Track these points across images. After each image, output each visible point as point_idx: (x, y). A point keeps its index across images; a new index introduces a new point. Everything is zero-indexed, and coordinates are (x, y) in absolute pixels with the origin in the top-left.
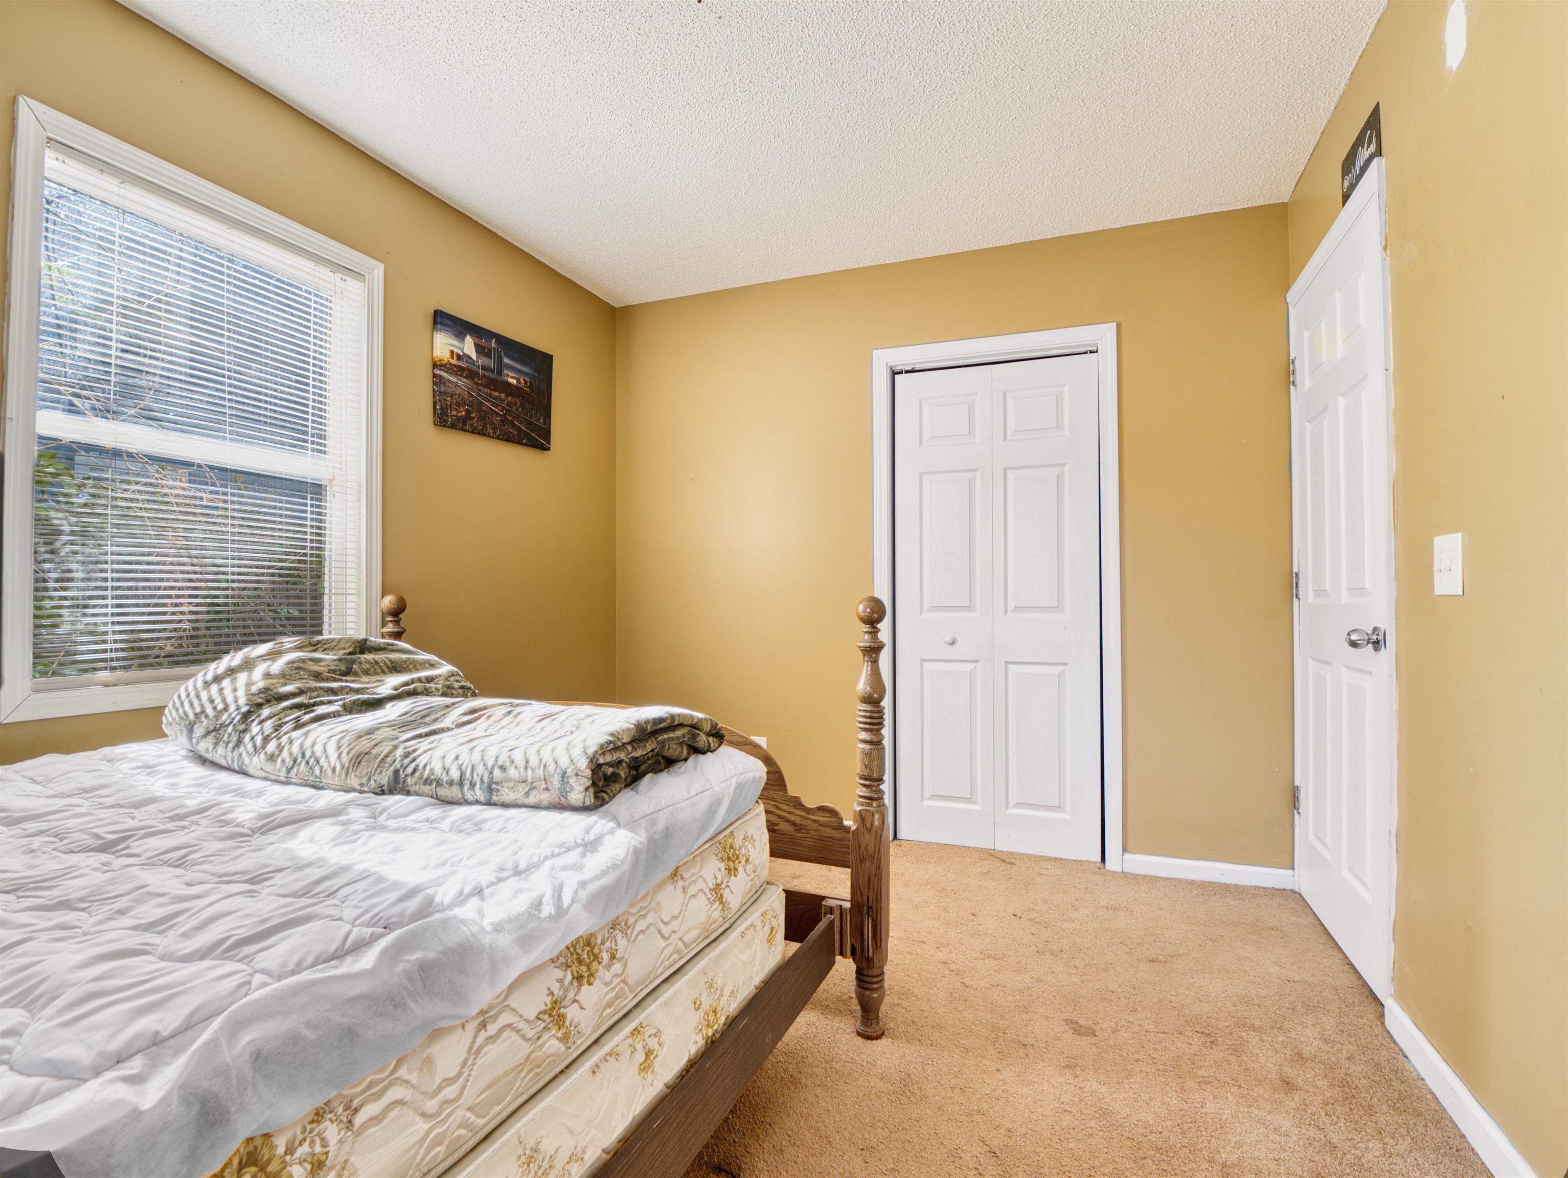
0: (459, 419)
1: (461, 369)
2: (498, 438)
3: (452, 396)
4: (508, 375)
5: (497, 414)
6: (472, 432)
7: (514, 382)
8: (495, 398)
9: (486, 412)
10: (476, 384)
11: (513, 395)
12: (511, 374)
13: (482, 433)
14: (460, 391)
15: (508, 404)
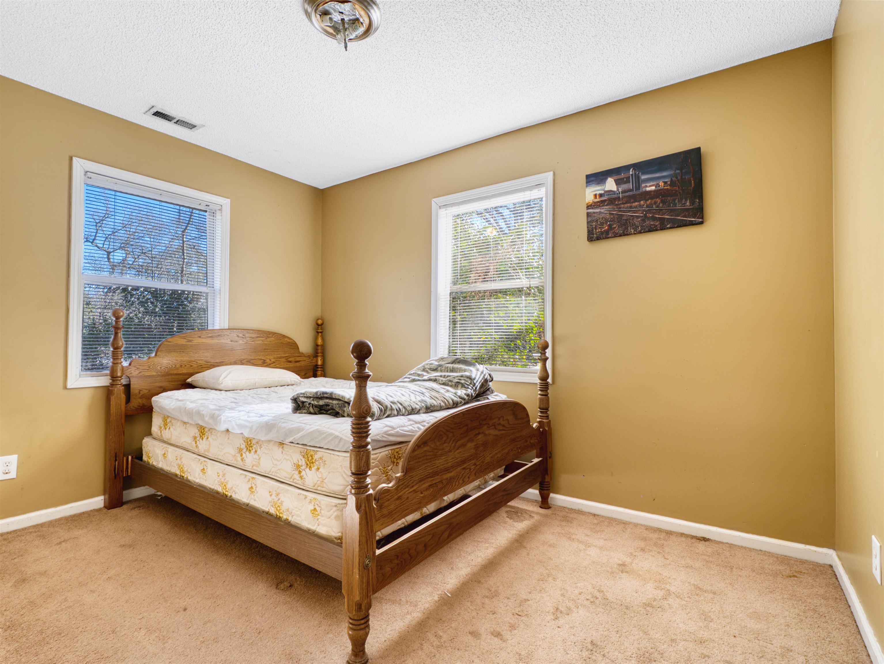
0: (602, 233)
1: (603, 202)
2: (640, 232)
3: (597, 221)
4: (646, 186)
5: (637, 217)
6: (615, 236)
7: (653, 188)
8: (635, 207)
9: (626, 220)
10: (617, 205)
11: (652, 198)
12: (648, 185)
13: (625, 234)
14: (603, 215)
15: (647, 206)
